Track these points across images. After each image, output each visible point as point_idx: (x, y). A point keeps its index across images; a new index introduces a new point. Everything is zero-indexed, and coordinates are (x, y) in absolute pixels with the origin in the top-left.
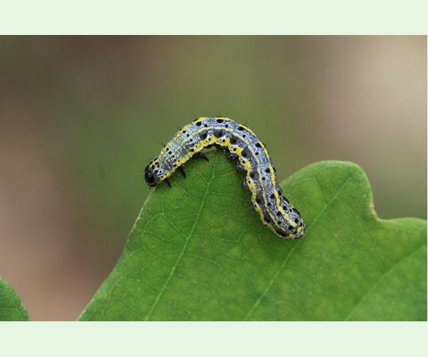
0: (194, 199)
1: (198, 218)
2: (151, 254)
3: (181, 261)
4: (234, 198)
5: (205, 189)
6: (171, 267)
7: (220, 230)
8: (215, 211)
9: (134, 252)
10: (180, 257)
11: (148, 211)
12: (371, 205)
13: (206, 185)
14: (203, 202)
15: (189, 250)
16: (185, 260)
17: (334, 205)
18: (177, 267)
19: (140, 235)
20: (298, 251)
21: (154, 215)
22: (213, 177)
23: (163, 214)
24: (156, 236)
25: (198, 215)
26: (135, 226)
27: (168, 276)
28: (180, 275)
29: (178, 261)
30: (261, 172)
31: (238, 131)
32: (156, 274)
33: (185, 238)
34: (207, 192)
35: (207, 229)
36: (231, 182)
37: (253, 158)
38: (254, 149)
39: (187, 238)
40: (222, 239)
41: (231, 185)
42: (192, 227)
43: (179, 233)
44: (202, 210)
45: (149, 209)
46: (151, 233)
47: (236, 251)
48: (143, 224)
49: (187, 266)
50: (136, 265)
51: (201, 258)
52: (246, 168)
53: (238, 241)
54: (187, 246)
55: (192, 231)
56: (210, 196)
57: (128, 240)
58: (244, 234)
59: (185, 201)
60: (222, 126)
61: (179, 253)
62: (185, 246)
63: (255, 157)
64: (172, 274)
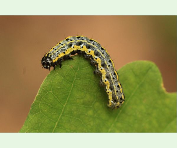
0: (68, 83)
1: (70, 94)
2: (44, 115)
3: (61, 119)
4: (90, 81)
5: (74, 76)
6: (55, 123)
7: (82, 101)
8: (79, 89)
9: (35, 115)
10: (60, 117)
11: (43, 90)
12: (162, 85)
13: (75, 74)
14: (73, 84)
15: (65, 112)
16: (63, 118)
17: (142, 85)
18: (59, 122)
19: (39, 104)
20: (123, 112)
21: (46, 92)
22: (79, 69)
23: (51, 91)
24: (47, 105)
25: (70, 92)
26: (35, 99)
27: (54, 128)
28: (60, 127)
29: (59, 119)
30: (107, 63)
31: (90, 42)
32: (47, 127)
33: (63, 105)
34: (75, 78)
35: (75, 100)
36: (88, 72)
37: (102, 56)
38: (101, 51)
39: (64, 106)
40: (83, 106)
41: (88, 73)
42: (67, 99)
43: (60, 103)
44: (72, 89)
45: (44, 89)
46: (45, 103)
47: (90, 112)
48: (40, 98)
49: (64, 122)
50: (36, 122)
51: (72, 117)
52: (97, 62)
53: (91, 106)
54: (64, 110)
55: (66, 102)
56: (77, 81)
57: (31, 108)
58: (95, 102)
59: (63, 84)
60: (80, 40)
61: (59, 114)
62: (63, 110)
63: (102, 55)
64: (56, 127)
